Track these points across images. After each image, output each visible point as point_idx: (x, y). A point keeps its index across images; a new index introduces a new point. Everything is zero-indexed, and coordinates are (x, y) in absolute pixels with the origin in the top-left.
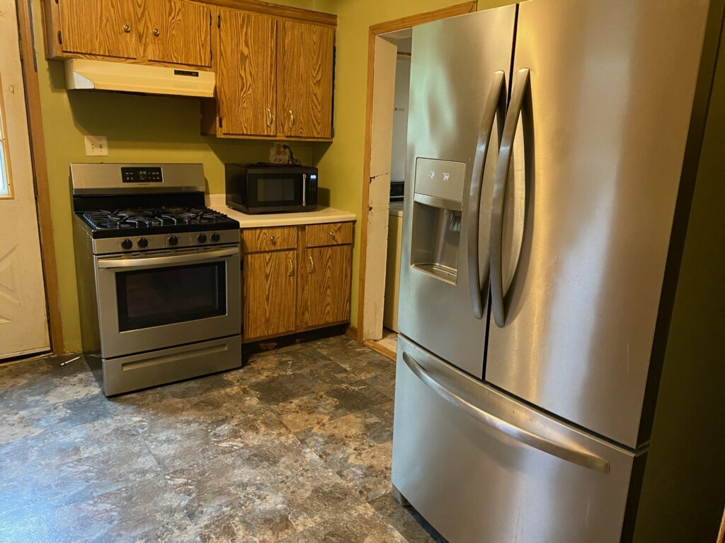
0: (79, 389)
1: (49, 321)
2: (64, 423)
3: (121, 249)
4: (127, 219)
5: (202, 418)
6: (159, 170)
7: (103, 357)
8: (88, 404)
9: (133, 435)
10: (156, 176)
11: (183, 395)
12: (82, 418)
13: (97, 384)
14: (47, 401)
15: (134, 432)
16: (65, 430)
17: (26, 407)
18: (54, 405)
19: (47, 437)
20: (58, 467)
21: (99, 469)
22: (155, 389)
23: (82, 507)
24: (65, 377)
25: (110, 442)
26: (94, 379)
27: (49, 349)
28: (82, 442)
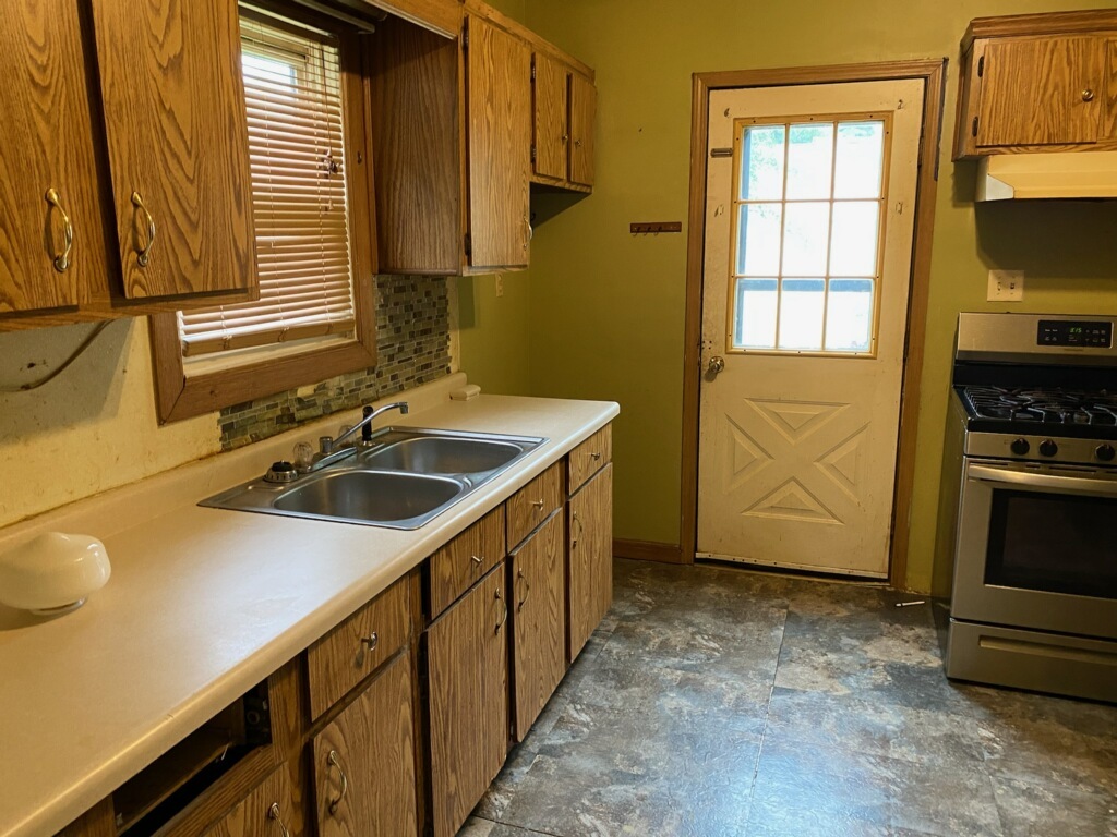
0: (912, 652)
1: (892, 537)
2: (879, 693)
3: (1008, 453)
4: (1030, 406)
5: (1103, 781)
6: (1107, 326)
7: (953, 614)
8: (919, 677)
9: (973, 757)
10: (1101, 336)
11: (1078, 726)
12: (905, 697)
13: (938, 652)
14: (866, 652)
15: (975, 753)
16: (877, 704)
17: (838, 650)
18: (873, 661)
19: (852, 704)
20: (855, 754)
21: (910, 787)
22: (1029, 696)
23: (870, 831)
24: (897, 626)
25: (934, 752)
26: (936, 642)
27: (885, 576)
28: (895, 733)
